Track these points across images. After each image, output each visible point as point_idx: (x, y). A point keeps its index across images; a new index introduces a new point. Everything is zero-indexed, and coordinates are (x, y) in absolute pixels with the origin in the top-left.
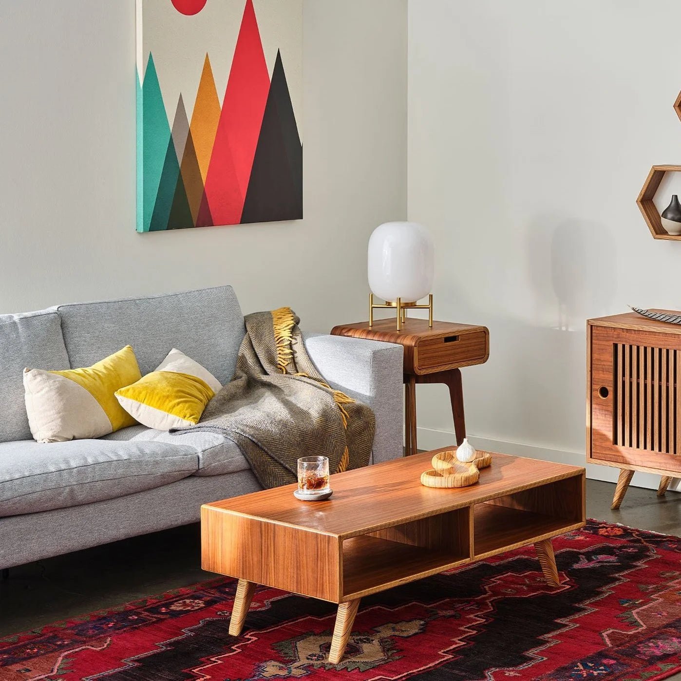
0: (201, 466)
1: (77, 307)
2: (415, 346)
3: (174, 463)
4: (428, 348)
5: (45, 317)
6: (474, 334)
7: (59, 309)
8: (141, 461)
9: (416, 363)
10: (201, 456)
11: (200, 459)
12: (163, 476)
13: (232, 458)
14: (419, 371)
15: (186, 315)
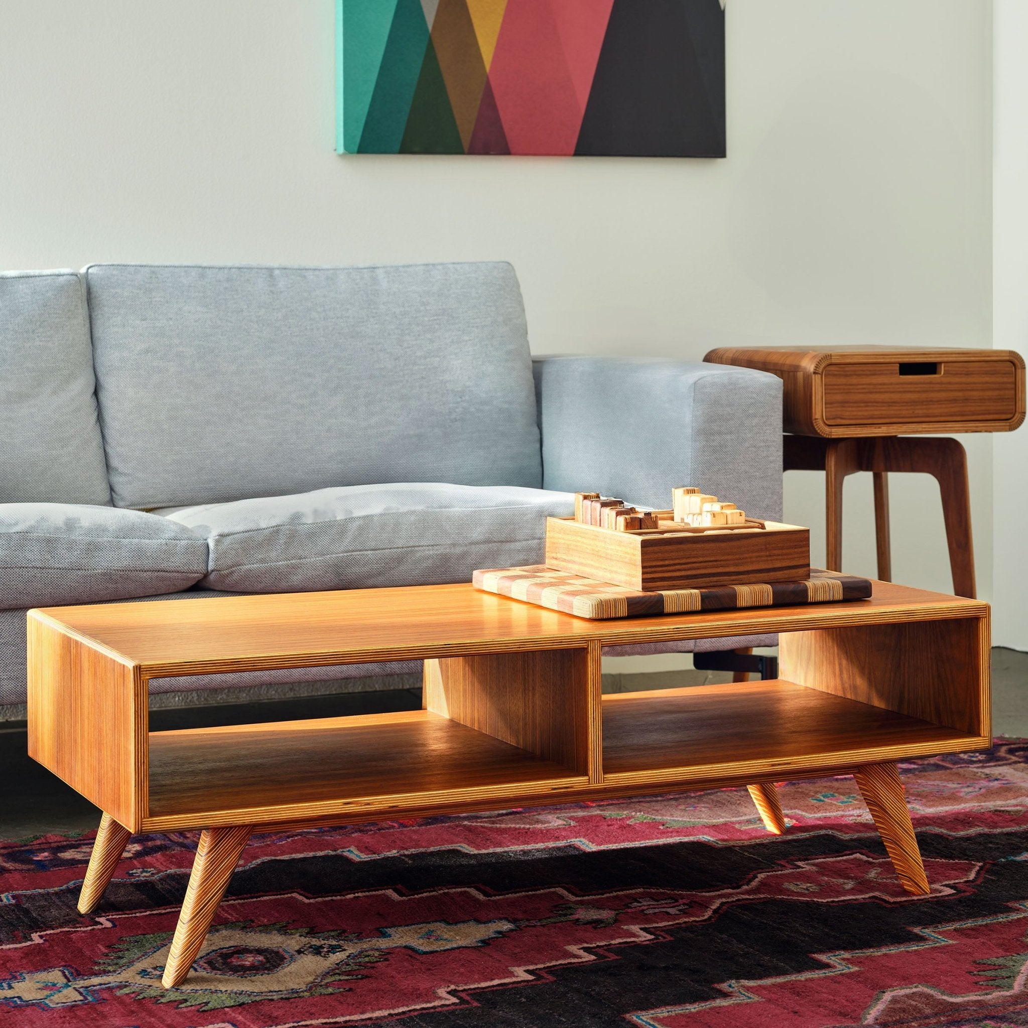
0: (211, 566)
1: (132, 269)
2: (815, 373)
3: (139, 552)
4: (854, 380)
5: (45, 280)
6: (984, 364)
7: (90, 271)
8: (56, 540)
9: (819, 411)
10: (212, 545)
11: (210, 551)
12: (108, 576)
13: (300, 558)
14: (827, 429)
15: (382, 306)
